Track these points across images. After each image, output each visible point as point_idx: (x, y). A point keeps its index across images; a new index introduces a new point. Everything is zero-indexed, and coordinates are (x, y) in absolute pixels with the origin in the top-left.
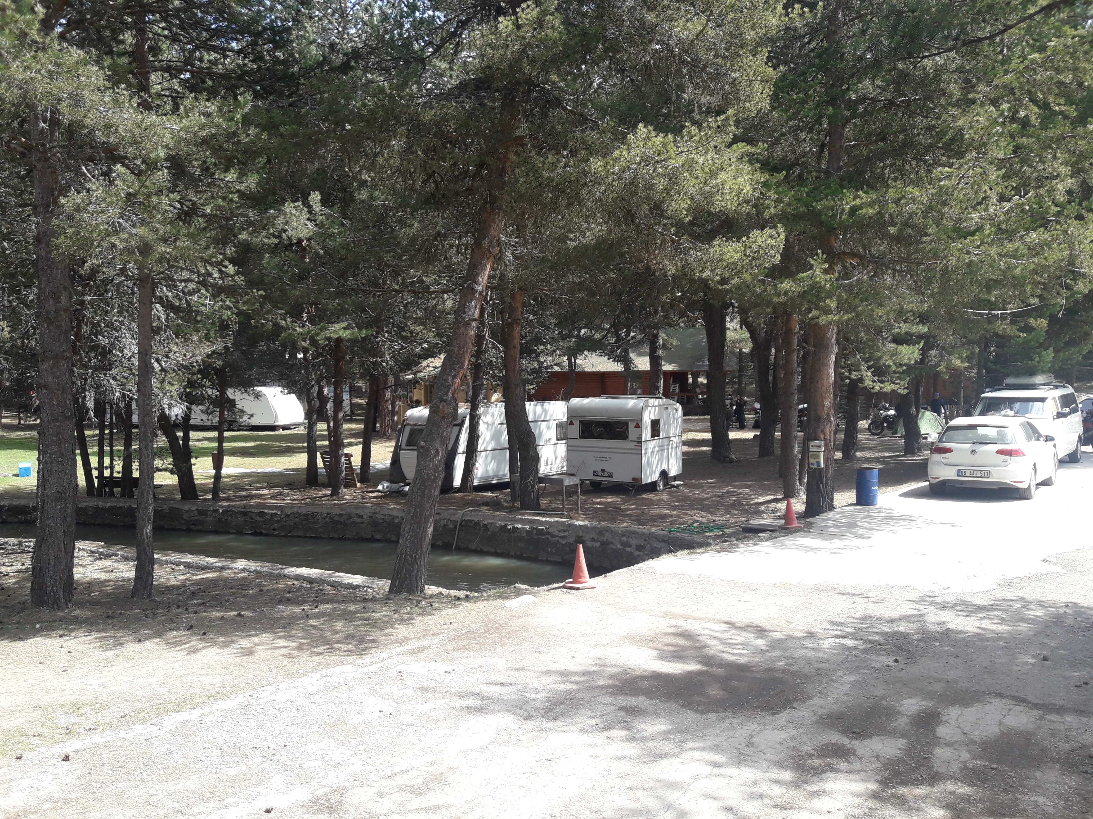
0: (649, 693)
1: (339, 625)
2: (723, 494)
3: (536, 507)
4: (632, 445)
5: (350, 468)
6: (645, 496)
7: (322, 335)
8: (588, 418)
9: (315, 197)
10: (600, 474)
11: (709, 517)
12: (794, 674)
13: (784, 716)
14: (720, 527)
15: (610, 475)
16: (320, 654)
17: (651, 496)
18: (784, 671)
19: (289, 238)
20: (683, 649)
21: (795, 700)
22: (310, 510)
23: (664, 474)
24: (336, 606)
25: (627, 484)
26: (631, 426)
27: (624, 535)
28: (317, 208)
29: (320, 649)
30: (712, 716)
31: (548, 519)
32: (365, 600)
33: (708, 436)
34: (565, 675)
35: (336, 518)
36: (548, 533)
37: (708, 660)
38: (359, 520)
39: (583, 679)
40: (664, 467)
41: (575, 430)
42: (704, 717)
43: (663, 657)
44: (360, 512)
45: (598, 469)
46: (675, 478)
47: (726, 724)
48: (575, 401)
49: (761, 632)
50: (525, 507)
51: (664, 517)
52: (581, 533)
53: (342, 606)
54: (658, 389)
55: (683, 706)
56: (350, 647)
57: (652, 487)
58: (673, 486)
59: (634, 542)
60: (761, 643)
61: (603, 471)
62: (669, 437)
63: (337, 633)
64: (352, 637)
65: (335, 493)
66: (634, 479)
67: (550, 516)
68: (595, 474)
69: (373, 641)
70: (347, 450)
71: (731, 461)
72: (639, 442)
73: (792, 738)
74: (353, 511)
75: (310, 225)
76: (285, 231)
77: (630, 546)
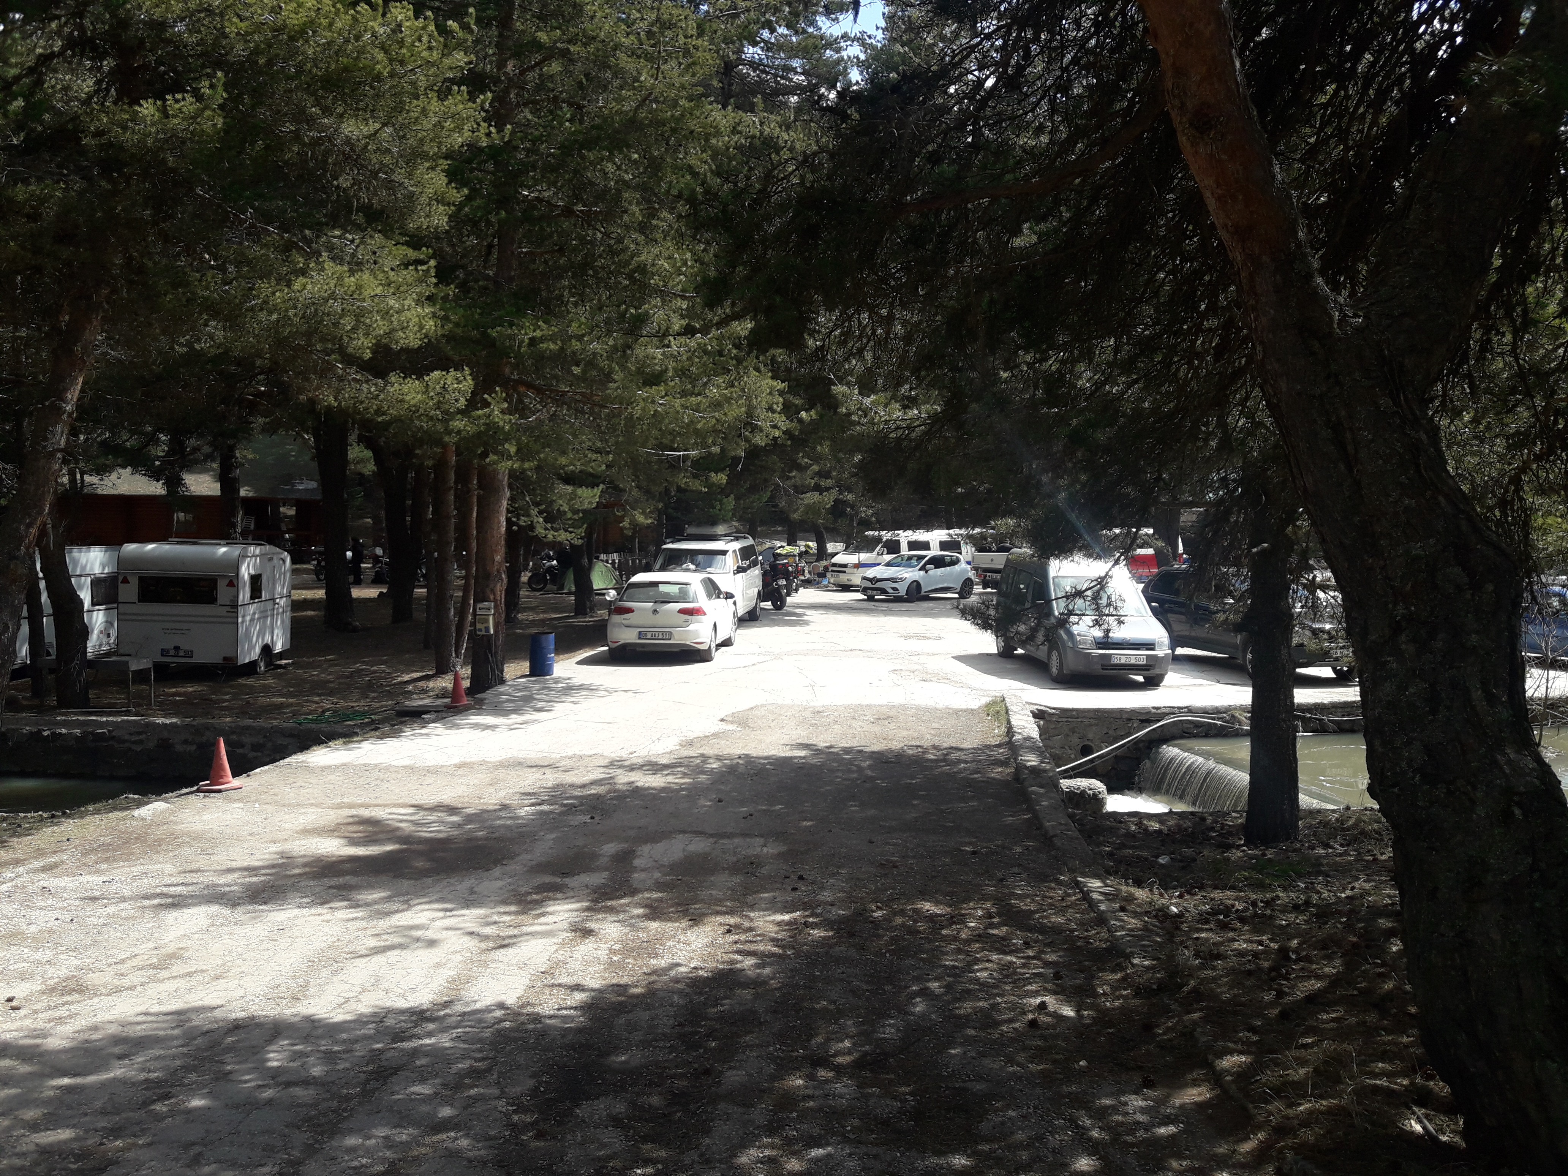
0: (354, 873)
2: (352, 673)
3: (83, 703)
4: (223, 611)
6: (242, 681)
8: (152, 573)
10: (172, 653)
11: (342, 703)
12: (497, 839)
13: (497, 871)
14: (364, 714)
15: (189, 654)
17: (251, 681)
18: (487, 839)
20: (375, 833)
21: (503, 859)
23: (267, 649)
25: (215, 666)
26: (222, 584)
27: (234, 733)
30: (429, 881)
31: (111, 719)
33: (320, 594)
34: (251, 870)
37: (406, 839)
40: (268, 639)
41: (129, 591)
42: (418, 882)
43: (353, 842)
45: (169, 645)
46: (281, 655)
47: (445, 883)
48: (130, 548)
49: (452, 810)
50: (65, 703)
51: (281, 706)
52: (165, 735)
54: (234, 525)
55: (394, 877)
57: (251, 668)
58: (280, 666)
59: (247, 740)
60: (455, 819)
61: (177, 648)
62: (274, 599)
66: (225, 659)
67: (110, 714)
68: (164, 653)
71: (355, 630)
72: (234, 606)
77: (242, 746)
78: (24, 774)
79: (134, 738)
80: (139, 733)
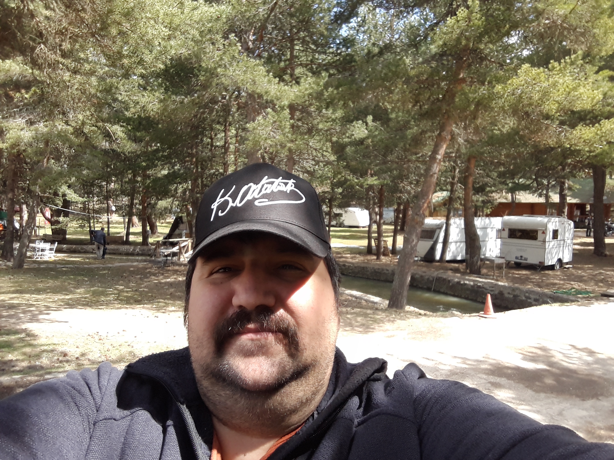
0: (509, 377)
1: (359, 319)
2: (597, 274)
3: (478, 272)
4: (540, 243)
5: (386, 248)
6: (547, 272)
7: (366, 183)
8: (513, 227)
9: (370, 118)
10: (520, 258)
11: (584, 287)
12: (606, 380)
13: (589, 403)
14: (587, 292)
15: (526, 259)
16: (346, 331)
17: (550, 272)
18: (599, 377)
19: (355, 139)
20: (539, 356)
22: (365, 265)
23: (560, 261)
24: (362, 310)
25: (536, 265)
26: (540, 233)
27: (527, 292)
28: (370, 123)
29: (347, 329)
30: (542, 395)
31: (484, 280)
32: (377, 309)
33: (592, 240)
35: (377, 270)
36: (484, 288)
37: (551, 364)
38: (387, 272)
39: (473, 363)
40: (560, 256)
41: (506, 233)
42: (538, 394)
43: (526, 358)
44: (388, 268)
45: (519, 255)
46: (567, 263)
47: (550, 401)
48: (506, 218)
49: (591, 353)
50: (472, 272)
51: (556, 284)
52: (502, 289)
53: (365, 311)
54: (564, 212)
55: (527, 387)
56: (361, 330)
57: (552, 267)
58: (566, 268)
59: (532, 296)
60: (590, 359)
61: (521, 257)
62: (564, 240)
63: (357, 322)
64: (363, 325)
65: (378, 258)
66: (540, 262)
67: (486, 278)
68: (517, 258)
69: (373, 329)
70: (384, 239)
71: (606, 255)
72: (544, 241)
73: (591, 417)
74: (385, 267)
75: (366, 132)
76: (353, 135)
77: (530, 299)
78: (454, 296)
79: (491, 289)
80: (493, 287)
